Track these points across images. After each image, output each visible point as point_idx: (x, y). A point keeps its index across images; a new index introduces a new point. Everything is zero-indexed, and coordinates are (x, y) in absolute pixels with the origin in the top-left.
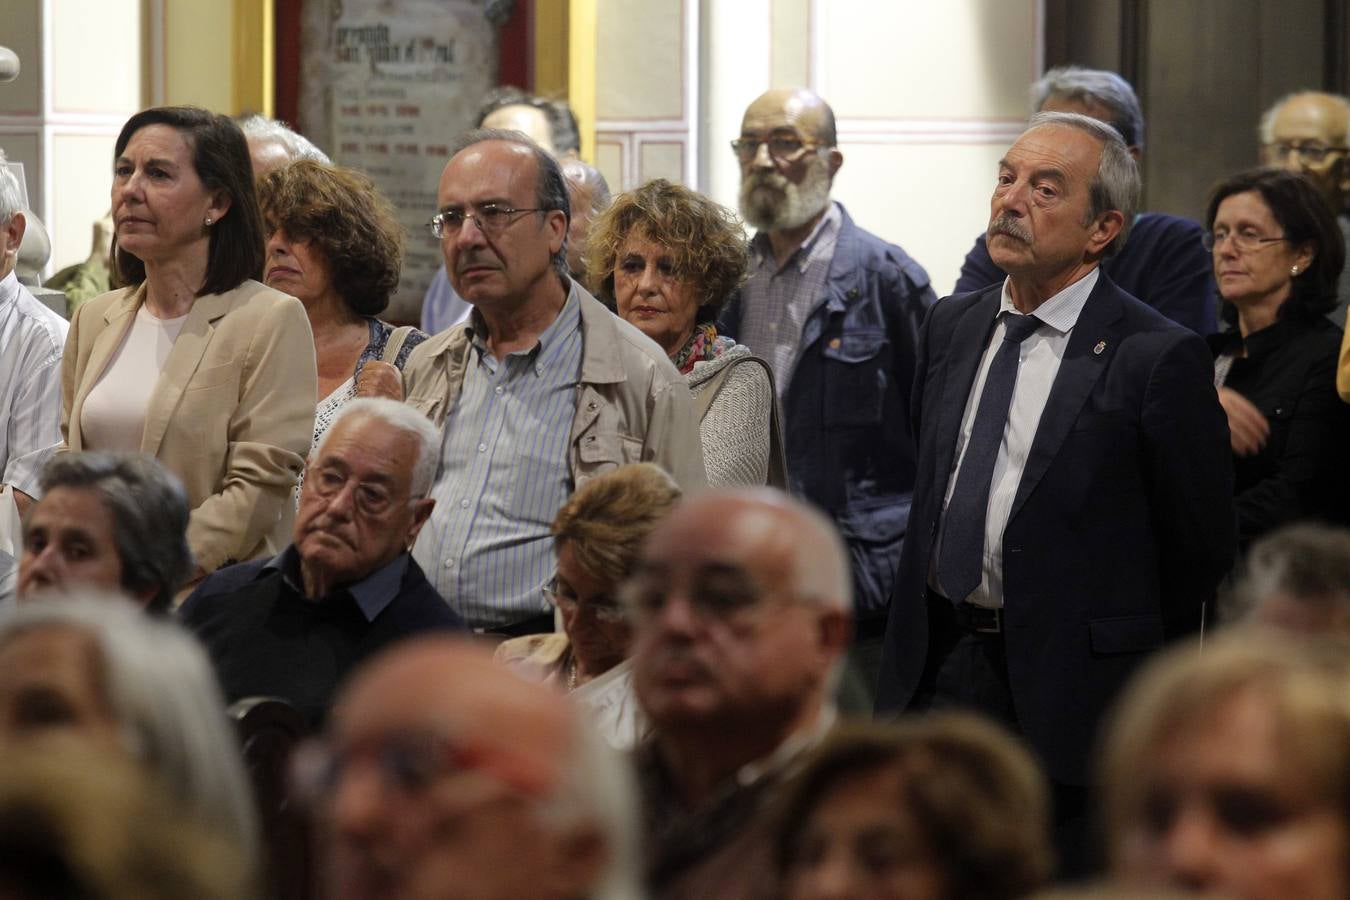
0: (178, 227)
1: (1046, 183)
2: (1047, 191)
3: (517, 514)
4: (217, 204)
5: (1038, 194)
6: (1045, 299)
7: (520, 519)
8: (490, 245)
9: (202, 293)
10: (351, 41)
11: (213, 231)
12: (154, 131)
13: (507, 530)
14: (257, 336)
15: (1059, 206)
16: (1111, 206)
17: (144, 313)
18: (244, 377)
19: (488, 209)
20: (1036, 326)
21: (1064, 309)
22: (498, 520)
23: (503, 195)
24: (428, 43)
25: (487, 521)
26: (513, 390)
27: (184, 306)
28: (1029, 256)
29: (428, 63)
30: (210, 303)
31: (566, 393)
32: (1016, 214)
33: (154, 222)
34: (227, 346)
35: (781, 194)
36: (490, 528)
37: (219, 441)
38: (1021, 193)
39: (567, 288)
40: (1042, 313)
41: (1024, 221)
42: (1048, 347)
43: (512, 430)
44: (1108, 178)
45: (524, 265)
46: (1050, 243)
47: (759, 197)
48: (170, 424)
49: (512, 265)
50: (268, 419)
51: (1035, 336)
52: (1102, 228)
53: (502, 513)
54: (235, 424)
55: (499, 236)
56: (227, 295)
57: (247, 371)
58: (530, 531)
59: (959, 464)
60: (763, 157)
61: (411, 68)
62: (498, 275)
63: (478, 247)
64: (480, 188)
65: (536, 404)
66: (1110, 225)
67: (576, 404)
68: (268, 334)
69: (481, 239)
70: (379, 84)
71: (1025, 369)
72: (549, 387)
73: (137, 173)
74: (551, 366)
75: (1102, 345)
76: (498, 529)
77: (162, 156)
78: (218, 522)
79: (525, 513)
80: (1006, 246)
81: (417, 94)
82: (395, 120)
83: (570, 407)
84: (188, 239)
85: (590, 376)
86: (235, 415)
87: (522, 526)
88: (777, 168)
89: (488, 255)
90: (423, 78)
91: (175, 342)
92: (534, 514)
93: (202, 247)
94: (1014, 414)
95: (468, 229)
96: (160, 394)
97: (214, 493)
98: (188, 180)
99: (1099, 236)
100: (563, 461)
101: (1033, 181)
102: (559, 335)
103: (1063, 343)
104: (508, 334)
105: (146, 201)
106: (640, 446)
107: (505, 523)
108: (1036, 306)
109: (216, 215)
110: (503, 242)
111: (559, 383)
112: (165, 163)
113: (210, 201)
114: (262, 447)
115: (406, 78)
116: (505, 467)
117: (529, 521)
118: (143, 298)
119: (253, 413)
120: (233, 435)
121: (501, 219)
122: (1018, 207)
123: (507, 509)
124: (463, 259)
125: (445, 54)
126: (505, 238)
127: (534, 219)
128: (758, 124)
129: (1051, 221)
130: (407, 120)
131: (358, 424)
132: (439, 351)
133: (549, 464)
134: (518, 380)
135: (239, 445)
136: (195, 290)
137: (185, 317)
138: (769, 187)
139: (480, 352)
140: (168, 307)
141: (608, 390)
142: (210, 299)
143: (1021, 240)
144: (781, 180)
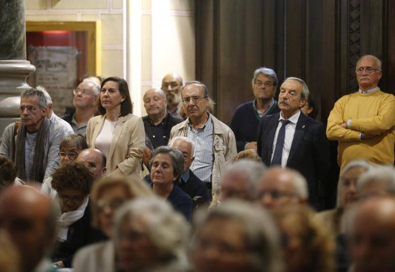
0: (116, 102)
1: (292, 93)
2: (292, 94)
3: (203, 161)
4: (123, 98)
5: (290, 95)
6: (291, 116)
7: (203, 163)
8: (196, 105)
9: (120, 117)
10: (40, 63)
11: (122, 104)
12: (109, 82)
13: (201, 165)
14: (134, 125)
15: (295, 97)
16: (304, 97)
17: (106, 121)
18: (131, 134)
19: (195, 98)
20: (289, 122)
21: (295, 119)
22: (199, 163)
23: (198, 95)
24: (60, 64)
25: (196, 163)
26: (199, 136)
27: (116, 119)
28: (289, 108)
29: (60, 68)
30: (122, 119)
31: (211, 136)
32: (286, 99)
33: (111, 102)
34: (127, 127)
35: (173, 96)
36: (197, 164)
37: (126, 148)
38: (287, 95)
39: (209, 115)
40: (290, 119)
41: (288, 101)
42: (292, 127)
43: (200, 144)
44: (304, 91)
45: (202, 109)
46: (293, 105)
47: (169, 97)
48: (117, 144)
49: (200, 109)
50: (137, 143)
51: (288, 125)
52: (302, 102)
53: (199, 161)
54: (130, 144)
55: (197, 103)
56: (125, 117)
57: (132, 132)
58: (206, 165)
59: (274, 151)
60: (170, 88)
61: (56, 69)
62: (197, 111)
63: (194, 106)
64: (193, 94)
65: (204, 139)
66: (304, 101)
67: (213, 138)
68: (136, 124)
69: (194, 104)
70: (47, 73)
71: (287, 131)
72: (207, 135)
73: (107, 91)
74: (207, 131)
75: (304, 126)
76: (199, 165)
77: (112, 88)
78: (128, 165)
79: (205, 161)
80: (284, 106)
81: (57, 75)
82: (52, 81)
83: (212, 139)
84: (117, 105)
85: (216, 132)
86: (129, 142)
87: (204, 164)
88: (173, 91)
89: (195, 107)
90: (59, 72)
91: (115, 127)
92: (206, 161)
93: (119, 107)
94: (286, 141)
95: (191, 102)
96: (114, 138)
97: (125, 159)
98: (117, 93)
99: (302, 104)
100: (212, 150)
101: (290, 92)
102: (208, 124)
103: (295, 126)
104: (197, 124)
105: (109, 97)
106: (226, 147)
107: (200, 163)
108: (289, 118)
109: (123, 100)
110: (198, 105)
111: (209, 134)
112: (113, 89)
113: (121, 97)
114: (137, 149)
115: (55, 71)
116: (199, 152)
117: (205, 163)
118: (106, 118)
119: (134, 141)
120: (129, 146)
121: (198, 100)
122: (287, 98)
123: (201, 160)
124: (190, 108)
125: (64, 66)
126: (199, 104)
127: (204, 100)
128: (168, 81)
129: (294, 100)
130: (55, 81)
131: (179, 142)
132: (180, 128)
133: (209, 151)
134: (200, 133)
135: (131, 148)
136: (118, 115)
137: (116, 122)
138: (171, 95)
139: (191, 127)
140: (112, 119)
141: (219, 135)
142: (122, 118)
143: (288, 105)
144: (173, 93)
